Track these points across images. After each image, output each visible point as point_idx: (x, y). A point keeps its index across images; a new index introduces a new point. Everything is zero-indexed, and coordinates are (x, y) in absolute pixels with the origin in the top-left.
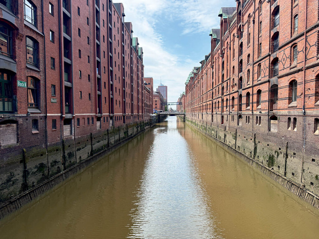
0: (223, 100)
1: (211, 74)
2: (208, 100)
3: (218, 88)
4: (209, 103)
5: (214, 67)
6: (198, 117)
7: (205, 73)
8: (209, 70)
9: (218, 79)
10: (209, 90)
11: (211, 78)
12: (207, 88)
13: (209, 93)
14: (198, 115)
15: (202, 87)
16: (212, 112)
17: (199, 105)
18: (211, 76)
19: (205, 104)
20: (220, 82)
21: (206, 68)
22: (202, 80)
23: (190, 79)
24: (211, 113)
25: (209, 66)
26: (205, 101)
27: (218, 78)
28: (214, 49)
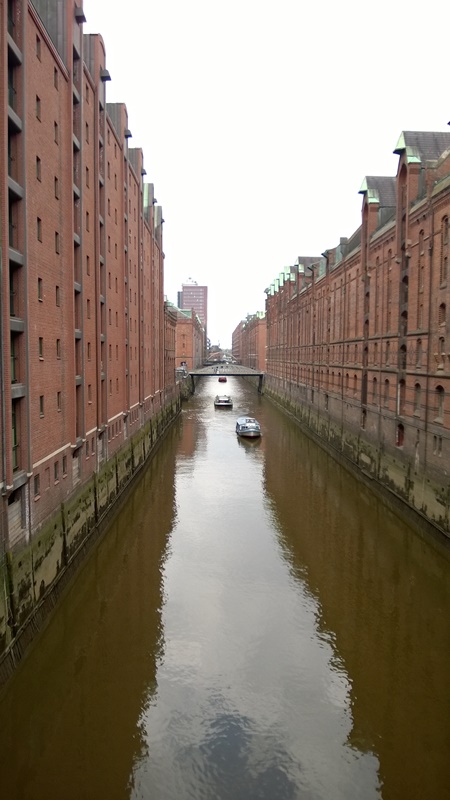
0: (402, 382)
1: (362, 296)
2: (348, 366)
3: (385, 344)
4: (351, 373)
5: (372, 281)
6: (309, 397)
7: (338, 285)
8: (353, 283)
9: (385, 320)
10: (352, 336)
11: (361, 310)
12: (346, 330)
13: (352, 346)
14: (309, 392)
15: (329, 323)
16: (364, 400)
17: (316, 368)
18: (361, 303)
19: (336, 371)
20: (394, 330)
21: (343, 275)
22: (326, 301)
23: (282, 284)
24: (359, 403)
25: (352, 272)
26: (336, 364)
27: (385, 316)
28: (374, 233)
